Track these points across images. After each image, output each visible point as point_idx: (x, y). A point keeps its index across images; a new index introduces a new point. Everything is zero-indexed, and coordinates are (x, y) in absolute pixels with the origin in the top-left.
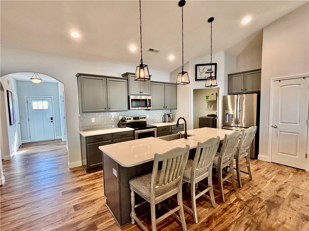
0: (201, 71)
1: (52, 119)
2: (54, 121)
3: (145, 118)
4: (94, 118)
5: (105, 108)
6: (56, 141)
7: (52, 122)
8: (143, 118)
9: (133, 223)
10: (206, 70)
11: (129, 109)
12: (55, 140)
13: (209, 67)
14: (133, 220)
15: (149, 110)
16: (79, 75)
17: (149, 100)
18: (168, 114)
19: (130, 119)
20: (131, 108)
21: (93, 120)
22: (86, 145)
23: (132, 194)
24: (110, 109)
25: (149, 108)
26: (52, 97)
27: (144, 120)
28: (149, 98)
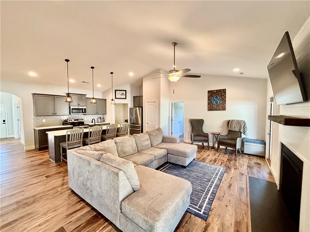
0: (118, 93)
1: (4, 121)
2: (7, 123)
3: (83, 120)
4: (45, 120)
5: (53, 114)
6: (8, 139)
7: (4, 123)
8: (81, 120)
9: (62, 161)
10: (121, 93)
11: (70, 114)
12: (6, 138)
13: (123, 92)
14: (61, 160)
15: (85, 115)
16: (34, 94)
17: (85, 109)
18: (100, 118)
19: (71, 120)
20: (71, 114)
21: (44, 121)
22: (39, 135)
23: (61, 149)
24: (56, 114)
25: (84, 114)
26: (5, 103)
27: (82, 121)
28: (84, 107)
